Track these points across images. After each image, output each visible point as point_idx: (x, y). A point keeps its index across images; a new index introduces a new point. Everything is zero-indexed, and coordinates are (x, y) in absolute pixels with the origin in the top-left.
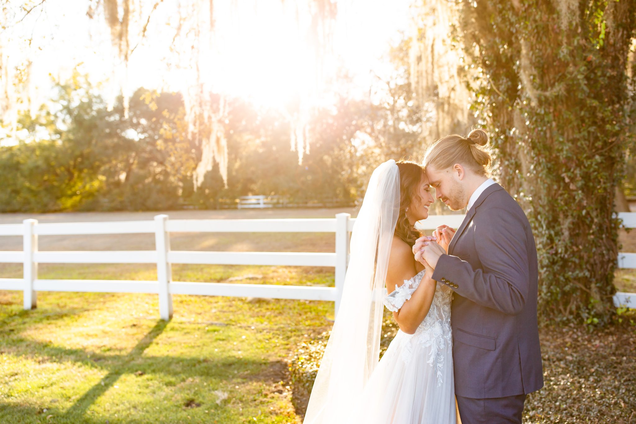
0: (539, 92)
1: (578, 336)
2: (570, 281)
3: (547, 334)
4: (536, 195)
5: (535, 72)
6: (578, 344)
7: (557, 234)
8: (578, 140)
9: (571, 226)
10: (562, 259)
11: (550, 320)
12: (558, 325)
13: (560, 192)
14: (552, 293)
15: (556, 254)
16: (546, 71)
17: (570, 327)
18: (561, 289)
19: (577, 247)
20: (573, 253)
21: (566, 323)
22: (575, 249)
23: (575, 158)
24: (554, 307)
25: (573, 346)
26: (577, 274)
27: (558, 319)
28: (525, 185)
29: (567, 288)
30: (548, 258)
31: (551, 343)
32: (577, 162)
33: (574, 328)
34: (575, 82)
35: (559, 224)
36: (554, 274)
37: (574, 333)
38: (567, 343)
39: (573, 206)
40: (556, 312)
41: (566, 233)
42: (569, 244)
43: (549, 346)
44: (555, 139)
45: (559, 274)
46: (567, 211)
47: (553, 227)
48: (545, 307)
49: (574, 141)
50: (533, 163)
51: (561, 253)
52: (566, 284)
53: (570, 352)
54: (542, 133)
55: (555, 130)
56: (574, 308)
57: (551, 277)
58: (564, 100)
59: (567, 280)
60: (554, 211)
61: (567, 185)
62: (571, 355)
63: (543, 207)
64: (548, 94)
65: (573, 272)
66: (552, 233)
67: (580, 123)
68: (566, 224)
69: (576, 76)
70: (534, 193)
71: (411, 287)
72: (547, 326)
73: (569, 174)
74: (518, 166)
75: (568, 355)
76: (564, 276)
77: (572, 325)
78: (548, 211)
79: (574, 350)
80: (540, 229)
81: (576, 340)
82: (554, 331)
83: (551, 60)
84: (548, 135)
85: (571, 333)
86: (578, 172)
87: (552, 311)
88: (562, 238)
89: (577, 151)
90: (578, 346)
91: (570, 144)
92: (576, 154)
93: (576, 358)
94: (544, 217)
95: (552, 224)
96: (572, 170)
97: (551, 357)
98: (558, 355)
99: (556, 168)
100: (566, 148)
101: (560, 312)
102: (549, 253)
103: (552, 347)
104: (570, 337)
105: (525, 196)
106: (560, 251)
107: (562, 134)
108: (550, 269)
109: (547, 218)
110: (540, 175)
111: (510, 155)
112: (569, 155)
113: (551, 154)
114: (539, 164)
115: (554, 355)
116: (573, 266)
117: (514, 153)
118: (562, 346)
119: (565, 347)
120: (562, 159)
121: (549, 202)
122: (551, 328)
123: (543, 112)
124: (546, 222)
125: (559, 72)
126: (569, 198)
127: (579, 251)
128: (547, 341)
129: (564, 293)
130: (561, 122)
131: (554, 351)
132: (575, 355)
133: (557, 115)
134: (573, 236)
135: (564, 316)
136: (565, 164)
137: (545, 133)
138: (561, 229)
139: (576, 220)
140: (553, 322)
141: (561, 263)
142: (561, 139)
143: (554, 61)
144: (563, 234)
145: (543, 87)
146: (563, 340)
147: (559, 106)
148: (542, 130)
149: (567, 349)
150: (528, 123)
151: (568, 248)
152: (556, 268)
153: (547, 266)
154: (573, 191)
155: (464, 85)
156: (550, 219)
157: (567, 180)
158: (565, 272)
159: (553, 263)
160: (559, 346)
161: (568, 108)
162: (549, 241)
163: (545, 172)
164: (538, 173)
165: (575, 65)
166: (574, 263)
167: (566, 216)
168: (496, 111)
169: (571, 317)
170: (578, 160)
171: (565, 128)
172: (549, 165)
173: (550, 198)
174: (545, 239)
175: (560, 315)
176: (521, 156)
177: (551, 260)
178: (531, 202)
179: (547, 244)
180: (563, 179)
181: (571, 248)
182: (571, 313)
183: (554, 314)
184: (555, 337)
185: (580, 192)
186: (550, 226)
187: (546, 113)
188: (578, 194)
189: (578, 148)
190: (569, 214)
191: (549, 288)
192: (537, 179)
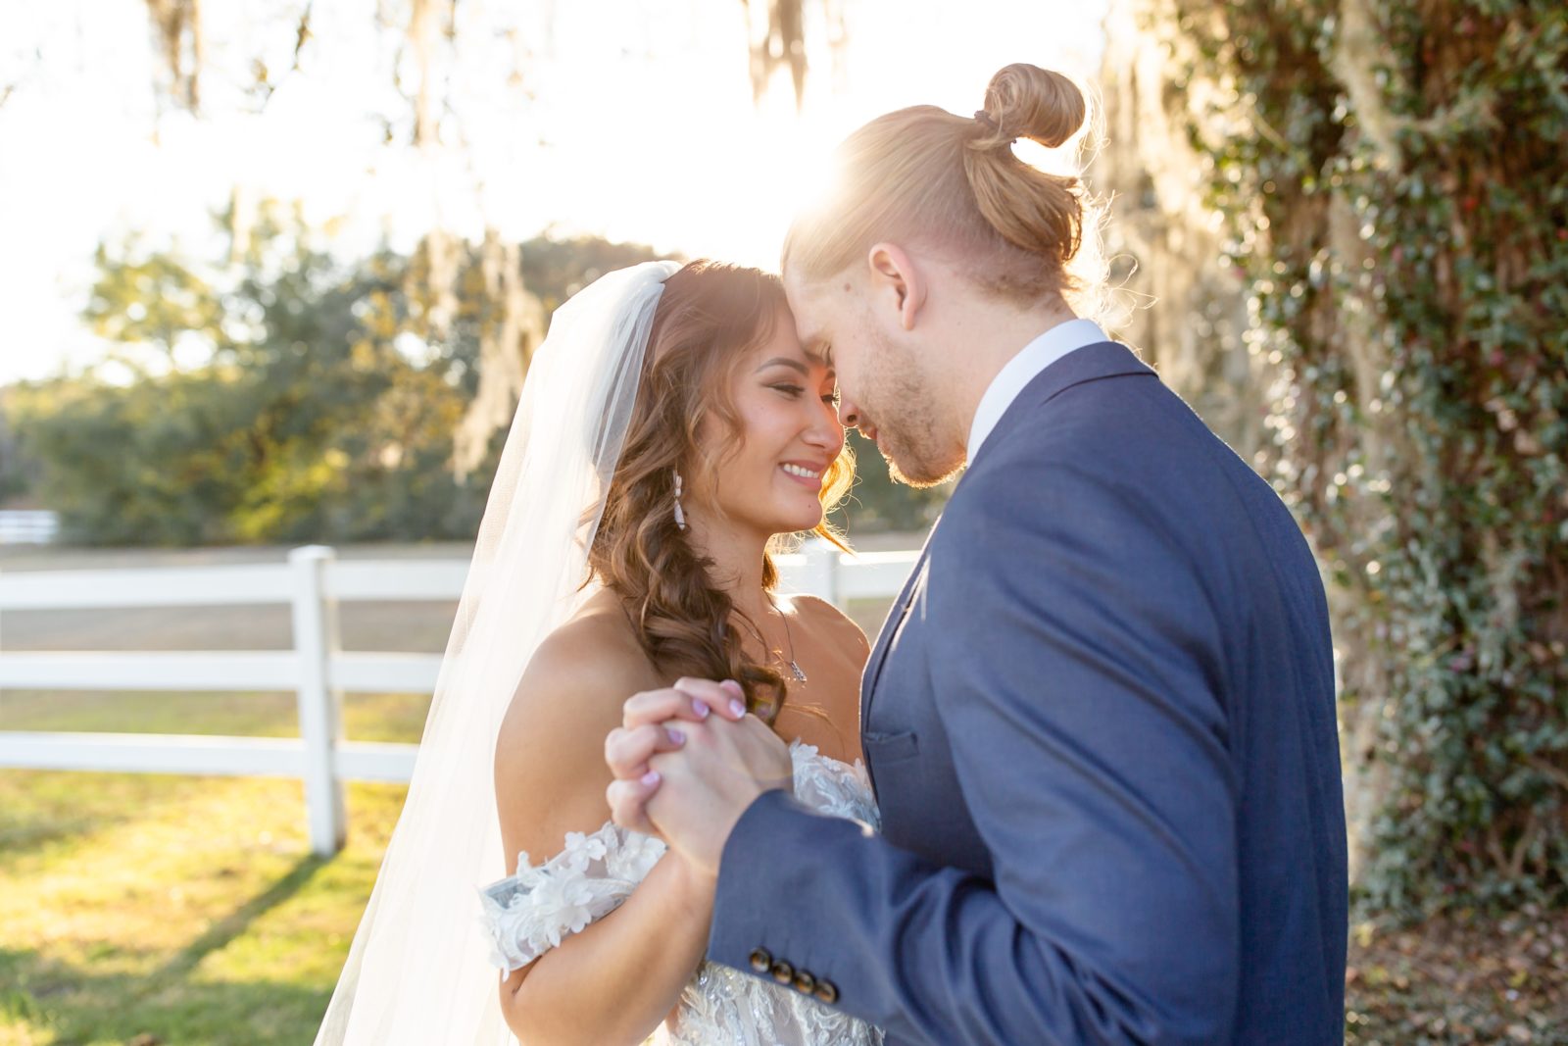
0: (1407, 121)
1: (1553, 949)
2: (1523, 764)
3: (1445, 937)
4: (1404, 476)
5: (1392, 59)
6: (1554, 976)
7: (1475, 604)
8: (1544, 285)
9: (1524, 577)
10: (1497, 687)
11: (1460, 890)
12: (1483, 907)
13: (1484, 463)
14: (1462, 805)
15: (1474, 670)
16: (1428, 57)
17: (1526, 917)
18: (1492, 789)
19: (1546, 644)
20: (1534, 667)
21: (1509, 904)
22: (1538, 652)
23: (1532, 345)
24: (1470, 846)
25: (1535, 984)
26: (1547, 741)
27: (1483, 890)
28: (1371, 443)
29: (1513, 786)
30: (1447, 686)
31: (1459, 972)
32: (1542, 360)
33: (1541, 919)
34: (1529, 83)
35: (1484, 571)
36: (1469, 740)
37: (1538, 936)
38: (1511, 973)
39: (1531, 509)
40: (1477, 864)
41: (1507, 602)
42: (1518, 639)
43: (1451, 986)
44: (1464, 282)
45: (1486, 738)
46: (1508, 525)
47: (1464, 581)
48: (1440, 848)
49: (1530, 291)
50: (1387, 368)
51: (1490, 668)
52: (1508, 773)
53: (1522, 1007)
54: (1421, 269)
55: (1466, 257)
56: (1537, 851)
57: (1457, 749)
58: (1493, 149)
59: (1512, 756)
60: (1465, 526)
61: (1506, 439)
62: (1528, 1022)
63: (1429, 513)
64: (1435, 126)
65: (1532, 730)
66: (1460, 599)
67: (1549, 227)
68: (1504, 570)
69: (1530, 61)
70: (1399, 468)
71: (597, 870)
72: (1446, 912)
73: (1515, 400)
74: (1347, 382)
75: (1514, 1019)
76: (1501, 745)
77: (1531, 909)
78: (1445, 528)
79: (1540, 1001)
80: (1418, 588)
81: (1546, 963)
82: (1469, 928)
83: (1445, 19)
84: (1443, 275)
85: (1527, 936)
86: (1544, 393)
87: (1463, 858)
88: (1492, 616)
89: (1539, 323)
90: (1554, 985)
91: (1516, 301)
92: (1539, 334)
93: (1544, 1032)
94: (1430, 546)
95: (1461, 570)
96: (1524, 386)
97: (1456, 1028)
98: (1479, 1021)
99: (1470, 381)
100: (1500, 312)
101: (1490, 863)
102: (1447, 667)
103: (1461, 986)
104: (1527, 951)
105: (1364, 478)
106: (1485, 659)
107: (1491, 270)
108: (1455, 721)
109: (1440, 551)
110: (1414, 407)
111: (1324, 348)
112: (1515, 336)
113: (1450, 336)
114: (1409, 370)
115: (1466, 1020)
116: (1534, 710)
117: (1335, 340)
118: (1496, 983)
119: (1507, 987)
120: (1489, 352)
121: (1448, 494)
122: (1462, 916)
123: (1417, 191)
124: (1440, 562)
125: (1475, 56)
126: (1518, 483)
127: (1553, 660)
128: (1447, 962)
129: (1503, 804)
130: (1487, 226)
131: (1465, 1003)
132: (1541, 1021)
133: (1472, 201)
134: (1534, 608)
135: (1504, 878)
136: (1501, 369)
137: (1432, 268)
138: (1490, 589)
139: (1539, 557)
140: (1466, 898)
141: (1490, 701)
142: (1484, 283)
143: (1456, 20)
144: (1494, 603)
145: (1418, 106)
146: (1502, 960)
147: (1478, 174)
148: (1419, 258)
149: (1512, 995)
150: (1367, 231)
151: (1515, 650)
152: (1476, 716)
153: (1443, 713)
154: (1525, 456)
155: (1181, 137)
156: (1454, 552)
157: (1507, 420)
158: (1505, 732)
159: (1466, 700)
160: (1487, 980)
161: (1509, 179)
162: (1448, 629)
163: (1432, 394)
164: (1407, 399)
165: (1528, 25)
166: (1536, 700)
167: (1505, 544)
168: (1279, 210)
169: (1528, 882)
170: (1544, 351)
171: (1500, 250)
172: (1447, 374)
173: (1452, 484)
174: (1433, 622)
175: (1492, 876)
176: (1355, 348)
177: (1457, 691)
178: (1386, 498)
179: (1441, 638)
180: (1493, 418)
181: (1524, 649)
182: (1529, 868)
183: (1470, 872)
184: (1473, 950)
185: (1551, 460)
186: (1451, 576)
187: (1430, 199)
188: (1544, 469)
189: (1544, 312)
190: (1517, 533)
191: (1450, 783)
192: (1405, 421)
